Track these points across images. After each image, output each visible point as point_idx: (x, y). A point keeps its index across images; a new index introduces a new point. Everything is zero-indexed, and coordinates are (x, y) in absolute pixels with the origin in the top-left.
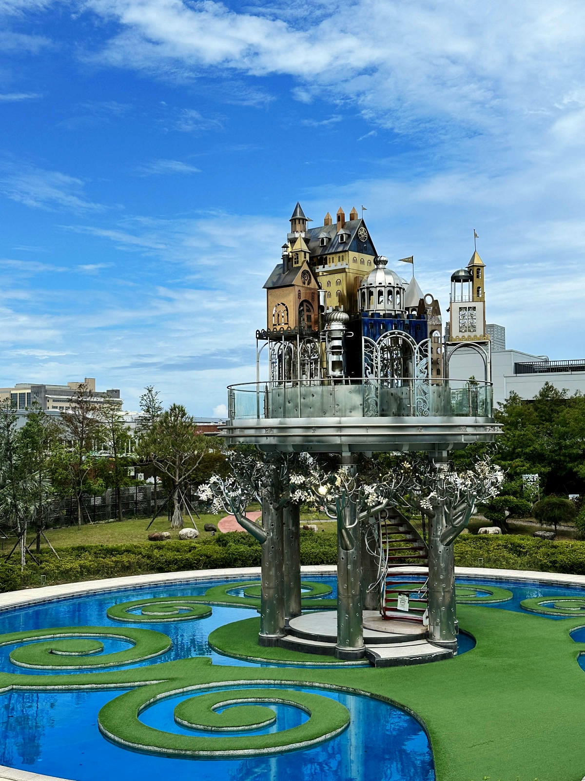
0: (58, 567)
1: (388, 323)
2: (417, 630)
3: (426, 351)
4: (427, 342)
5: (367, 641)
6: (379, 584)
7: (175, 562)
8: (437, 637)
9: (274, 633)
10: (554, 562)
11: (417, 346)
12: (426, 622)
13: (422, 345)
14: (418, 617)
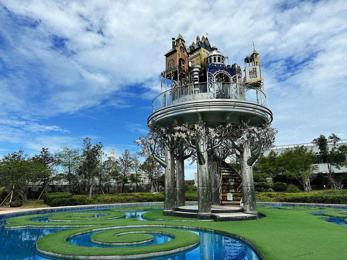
1: (218, 68)
2: (238, 208)
3: (236, 80)
4: (236, 76)
5: (213, 212)
6: (218, 189)
8: (248, 211)
9: (170, 209)
11: (232, 78)
12: (242, 205)
13: (234, 77)
14: (237, 202)
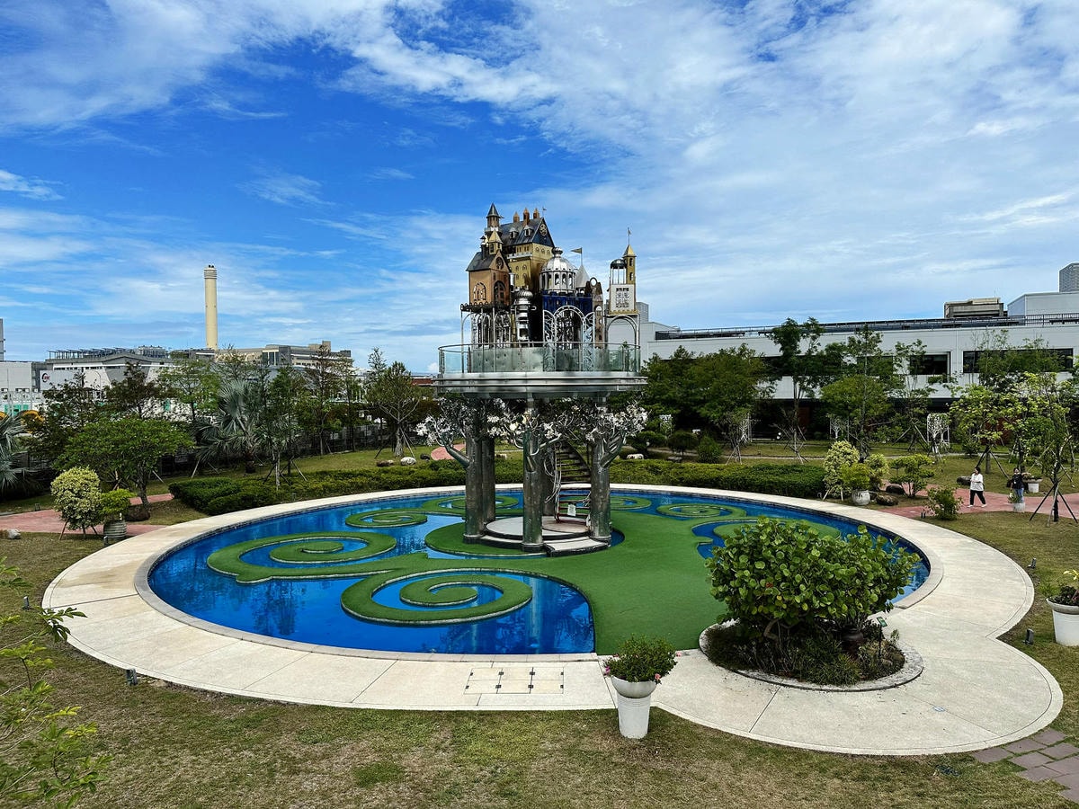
0: (306, 488)
1: (563, 300)
2: (582, 530)
3: (591, 321)
4: (592, 315)
5: (546, 538)
6: (554, 497)
7: (398, 482)
8: (597, 535)
9: (476, 534)
10: (681, 479)
11: (585, 318)
12: (588, 524)
13: (588, 317)
14: (583, 520)
